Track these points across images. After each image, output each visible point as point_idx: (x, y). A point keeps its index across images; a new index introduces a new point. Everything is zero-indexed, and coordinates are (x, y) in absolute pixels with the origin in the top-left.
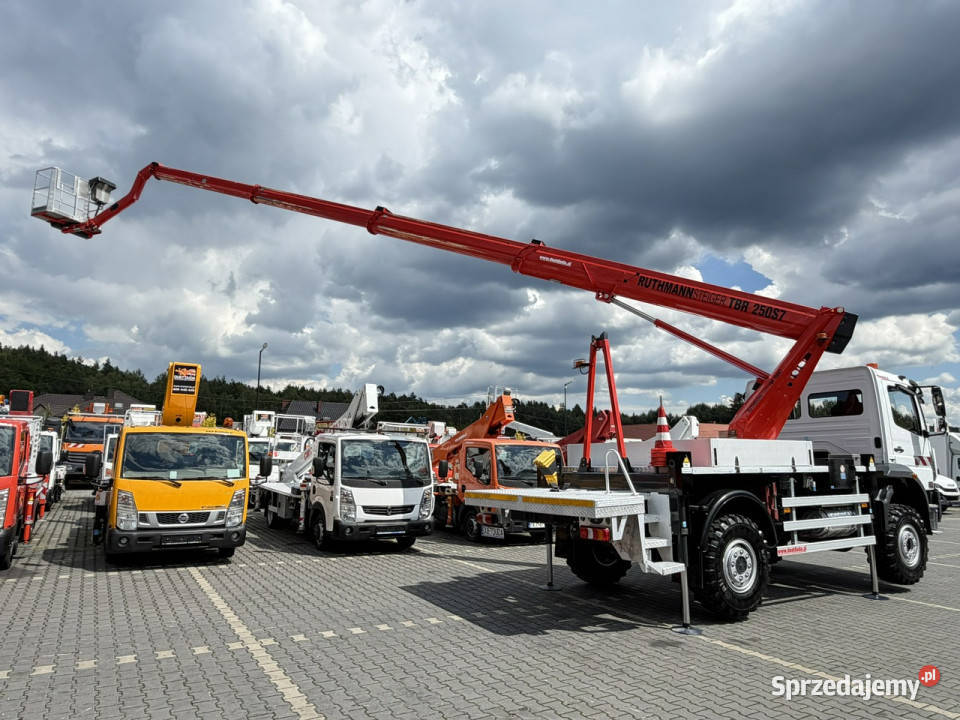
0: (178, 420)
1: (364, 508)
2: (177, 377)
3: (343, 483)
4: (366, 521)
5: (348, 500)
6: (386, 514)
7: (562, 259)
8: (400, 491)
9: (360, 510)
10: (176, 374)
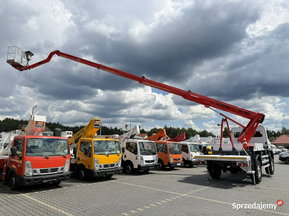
0: (91, 136)
1: (145, 161)
2: (95, 124)
3: (141, 154)
4: (146, 165)
5: (142, 159)
6: (150, 163)
7: (197, 96)
8: (152, 156)
9: (144, 162)
10: (95, 122)
